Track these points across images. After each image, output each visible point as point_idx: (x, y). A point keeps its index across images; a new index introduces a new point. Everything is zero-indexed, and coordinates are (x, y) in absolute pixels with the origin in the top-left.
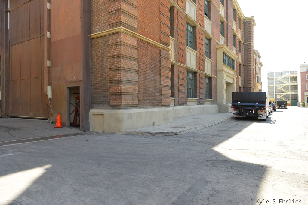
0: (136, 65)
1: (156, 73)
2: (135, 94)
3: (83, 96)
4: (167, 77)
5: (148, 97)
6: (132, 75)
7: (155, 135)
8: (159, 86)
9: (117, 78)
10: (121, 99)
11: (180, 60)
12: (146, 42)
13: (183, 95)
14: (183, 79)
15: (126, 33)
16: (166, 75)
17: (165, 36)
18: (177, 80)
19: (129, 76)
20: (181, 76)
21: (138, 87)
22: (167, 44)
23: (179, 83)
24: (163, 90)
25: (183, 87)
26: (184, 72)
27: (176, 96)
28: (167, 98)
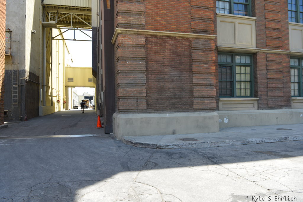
1: (183, 70)
3: (105, 101)
4: (207, 73)
5: (166, 100)
6: (136, 77)
7: (135, 146)
11: (271, 45)
12: (163, 36)
13: (279, 93)
14: (280, 71)
15: (126, 34)
16: (203, 71)
17: (203, 21)
18: (264, 73)
19: (131, 78)
20: (274, 67)
21: (146, 90)
22: (208, 31)
23: (268, 78)
24: (197, 90)
25: (278, 83)
26: (282, 60)
27: (262, 95)
28: (207, 101)
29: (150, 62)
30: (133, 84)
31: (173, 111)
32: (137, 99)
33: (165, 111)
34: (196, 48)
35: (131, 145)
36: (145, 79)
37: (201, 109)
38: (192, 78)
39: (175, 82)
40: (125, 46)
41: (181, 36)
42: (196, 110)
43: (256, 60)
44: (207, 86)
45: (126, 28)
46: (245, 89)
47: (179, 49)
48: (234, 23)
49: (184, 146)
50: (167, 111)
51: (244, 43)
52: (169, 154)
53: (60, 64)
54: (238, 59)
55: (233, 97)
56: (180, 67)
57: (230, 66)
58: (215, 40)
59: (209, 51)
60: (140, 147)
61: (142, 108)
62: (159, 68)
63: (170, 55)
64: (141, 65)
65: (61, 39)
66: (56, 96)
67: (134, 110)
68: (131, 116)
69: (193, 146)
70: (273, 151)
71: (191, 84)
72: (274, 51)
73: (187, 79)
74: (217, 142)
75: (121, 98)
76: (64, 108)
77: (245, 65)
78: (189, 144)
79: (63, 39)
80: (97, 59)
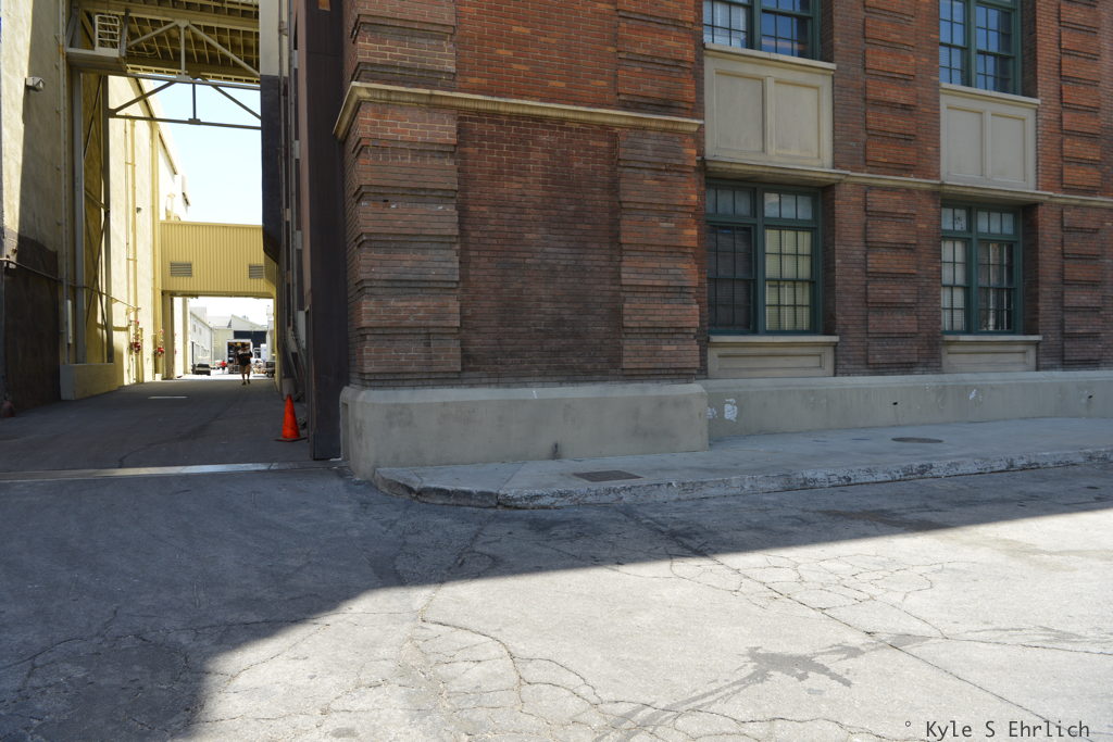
0: (445, 219)
1: (588, 239)
2: (444, 331)
3: (312, 343)
4: (669, 249)
5: (529, 341)
6: (423, 258)
7: (422, 499)
11: (881, 159)
12: (518, 116)
13: (903, 322)
14: (909, 248)
15: (388, 103)
16: (657, 242)
17: (658, 67)
18: (858, 253)
19: (407, 263)
20: (889, 233)
21: (458, 304)
22: (675, 104)
23: (869, 270)
24: (633, 306)
25: (902, 287)
26: (914, 212)
27: (850, 327)
28: (669, 344)
29: (472, 208)
30: (413, 285)
31: (555, 379)
32: (428, 335)
33: (526, 379)
34: (633, 164)
35: (407, 496)
36: (457, 265)
37: (650, 372)
38: (620, 267)
39: (559, 280)
40: (385, 148)
41: (582, 117)
42: (631, 376)
43: (833, 208)
44: (667, 295)
45: (389, 82)
46: (795, 306)
47: (576, 165)
48: (762, 80)
49: (589, 499)
50: (531, 379)
51: (794, 152)
52: (541, 526)
53: (139, 210)
54: (772, 204)
55: (755, 332)
56: (579, 226)
57: (745, 229)
58: (698, 137)
59: (675, 174)
60: (440, 502)
61: (444, 368)
62: (506, 229)
63: (545, 183)
64: (442, 217)
65: (142, 115)
66: (127, 329)
67: (416, 376)
68: (405, 396)
69: (621, 498)
70: (883, 511)
71: (617, 288)
72: (890, 180)
73: (603, 269)
74: (702, 483)
75: (370, 332)
76: (156, 371)
77: (795, 226)
78: (609, 491)
79: (151, 118)
80: (279, 195)
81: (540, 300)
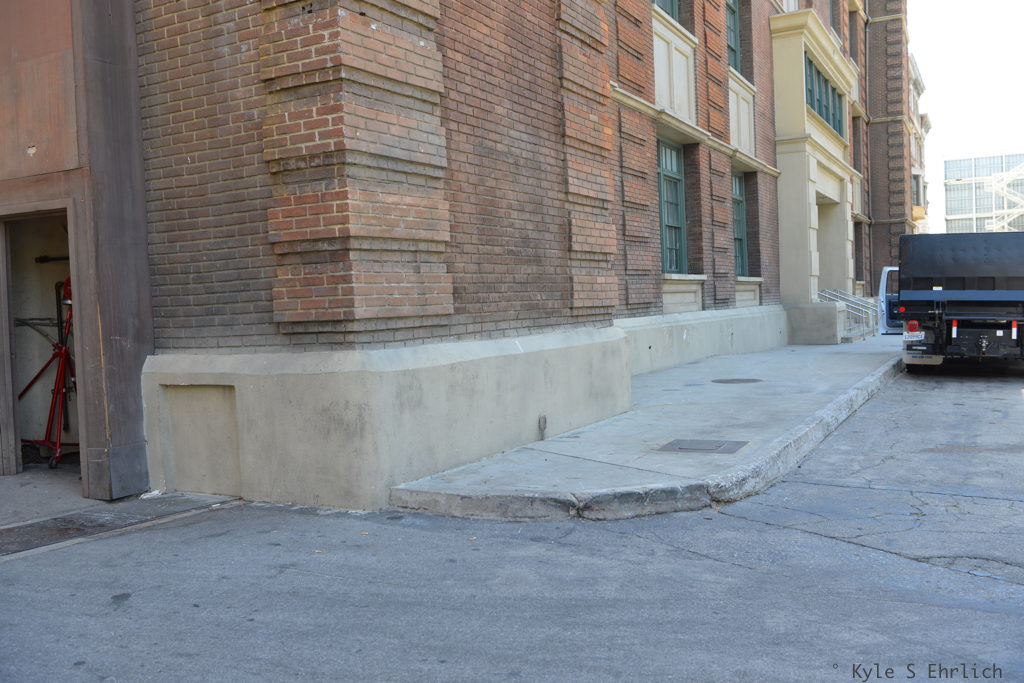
0: (429, 63)
1: (540, 124)
2: (433, 247)
3: (92, 271)
4: (595, 150)
5: (503, 268)
6: (413, 124)
7: (593, 515)
8: (557, 204)
9: (318, 141)
10: (347, 279)
11: (627, 76)
13: (645, 258)
14: (644, 177)
16: (589, 140)
19: (395, 128)
21: (447, 206)
23: (626, 199)
24: (576, 222)
25: (643, 220)
28: (600, 274)
29: (451, 54)
32: (416, 251)
33: (503, 325)
36: (443, 142)
37: (589, 312)
39: (522, 179)
42: (577, 316)
44: (595, 211)
50: (508, 324)
56: (533, 104)
60: (629, 513)
61: (436, 309)
63: (507, 34)
64: (425, 59)
67: (409, 323)
71: (565, 196)
72: (637, 101)
73: (553, 169)
75: (356, 245)
81: (510, 207)
